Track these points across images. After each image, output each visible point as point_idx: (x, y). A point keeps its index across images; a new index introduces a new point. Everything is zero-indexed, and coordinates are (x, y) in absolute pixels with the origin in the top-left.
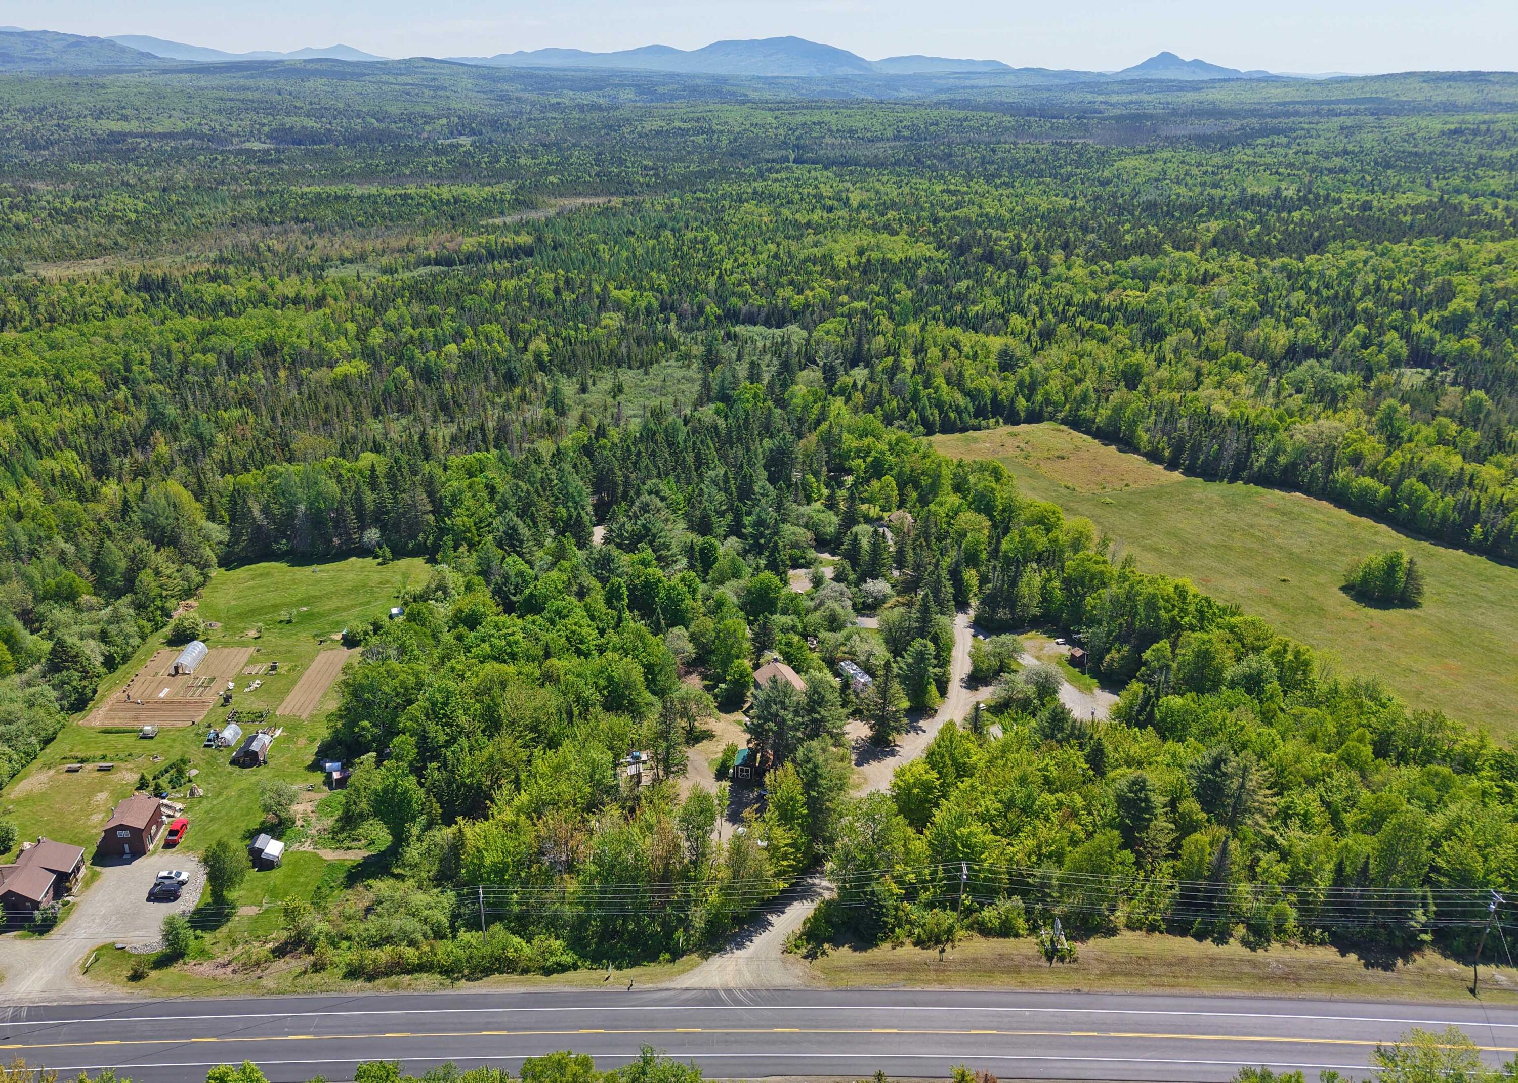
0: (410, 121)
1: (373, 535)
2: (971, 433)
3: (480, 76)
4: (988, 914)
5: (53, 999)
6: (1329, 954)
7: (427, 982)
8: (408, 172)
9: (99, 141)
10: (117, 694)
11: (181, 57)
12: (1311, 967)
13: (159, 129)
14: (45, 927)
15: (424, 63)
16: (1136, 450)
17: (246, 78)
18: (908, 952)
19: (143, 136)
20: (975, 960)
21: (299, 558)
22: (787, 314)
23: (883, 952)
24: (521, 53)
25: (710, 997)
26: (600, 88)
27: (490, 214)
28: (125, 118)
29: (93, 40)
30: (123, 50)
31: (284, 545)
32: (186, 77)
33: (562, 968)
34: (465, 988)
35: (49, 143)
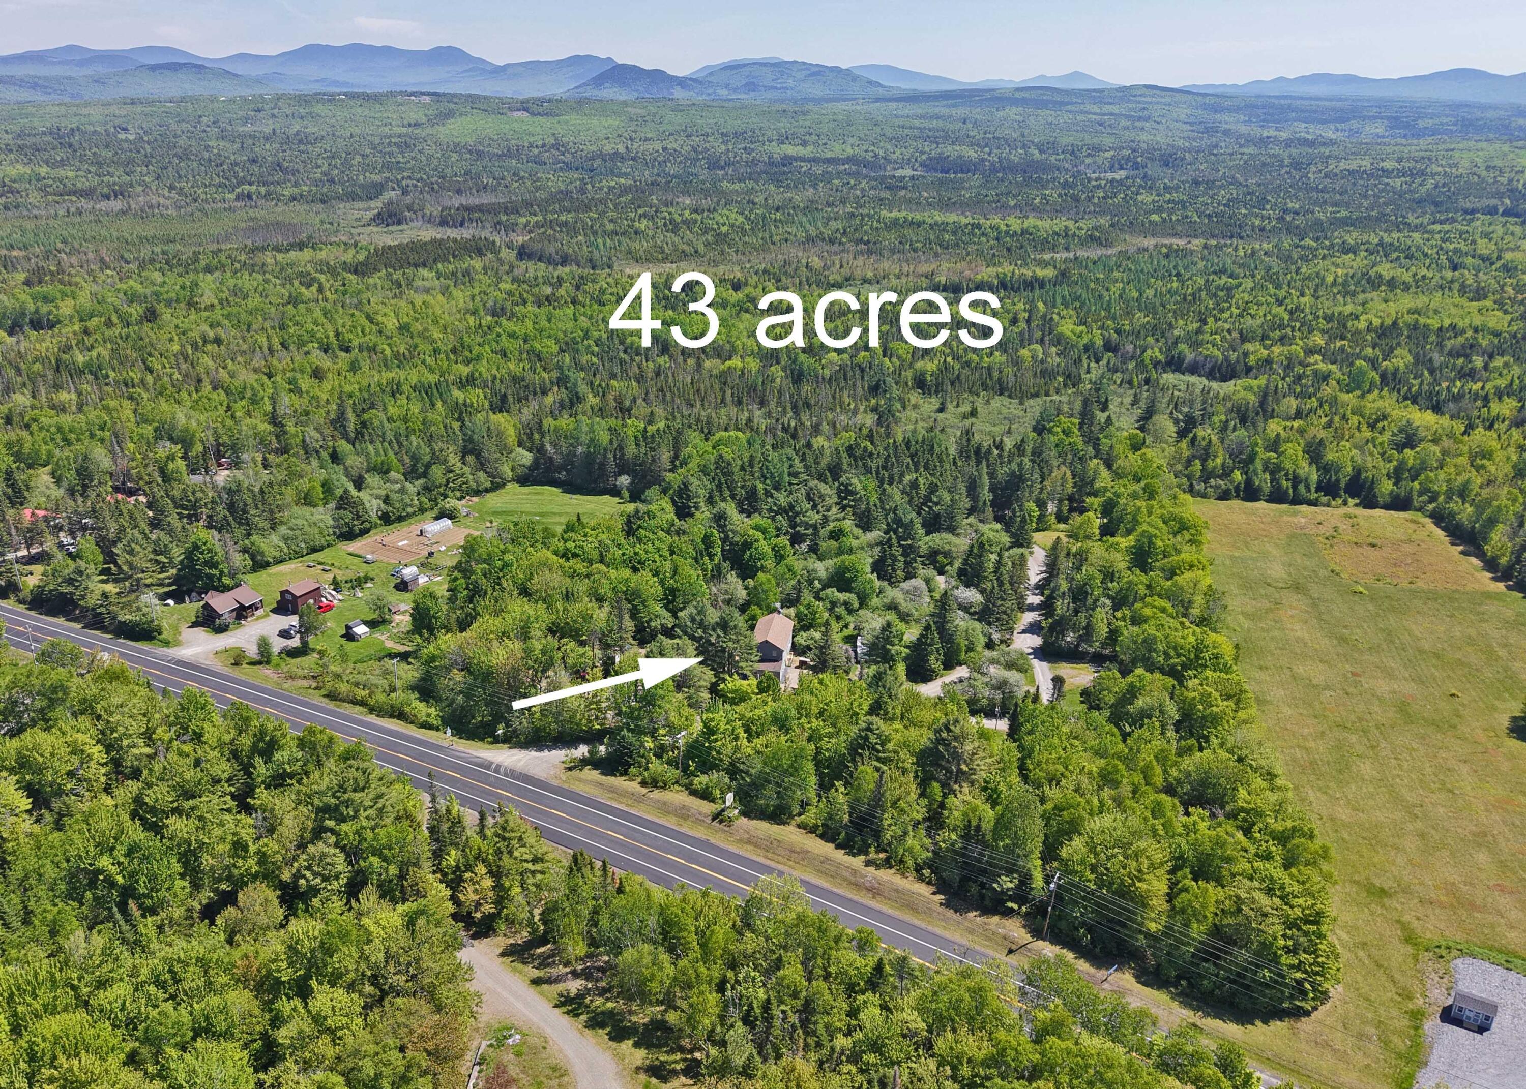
0: (1073, 153)
1: (624, 480)
2: (1304, 508)
3: (1204, 107)
4: (701, 780)
5: (192, 660)
6: (924, 890)
7: (357, 712)
8: (1012, 203)
9: (771, 163)
10: (379, 538)
11: (906, 86)
12: (897, 891)
13: (829, 155)
14: (221, 629)
15: (1144, 90)
16: (1480, 554)
17: (948, 106)
18: (634, 786)
19: (814, 160)
20: (665, 803)
21: (570, 487)
22: (1240, 367)
23: (618, 782)
24: (1281, 79)
25: (487, 765)
26: (1342, 120)
27: (1054, 249)
28: (804, 144)
29: (836, 70)
30: (855, 78)
31: (562, 476)
32: (893, 105)
33: (430, 727)
34: (373, 719)
35: (728, 164)
